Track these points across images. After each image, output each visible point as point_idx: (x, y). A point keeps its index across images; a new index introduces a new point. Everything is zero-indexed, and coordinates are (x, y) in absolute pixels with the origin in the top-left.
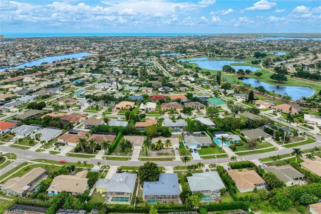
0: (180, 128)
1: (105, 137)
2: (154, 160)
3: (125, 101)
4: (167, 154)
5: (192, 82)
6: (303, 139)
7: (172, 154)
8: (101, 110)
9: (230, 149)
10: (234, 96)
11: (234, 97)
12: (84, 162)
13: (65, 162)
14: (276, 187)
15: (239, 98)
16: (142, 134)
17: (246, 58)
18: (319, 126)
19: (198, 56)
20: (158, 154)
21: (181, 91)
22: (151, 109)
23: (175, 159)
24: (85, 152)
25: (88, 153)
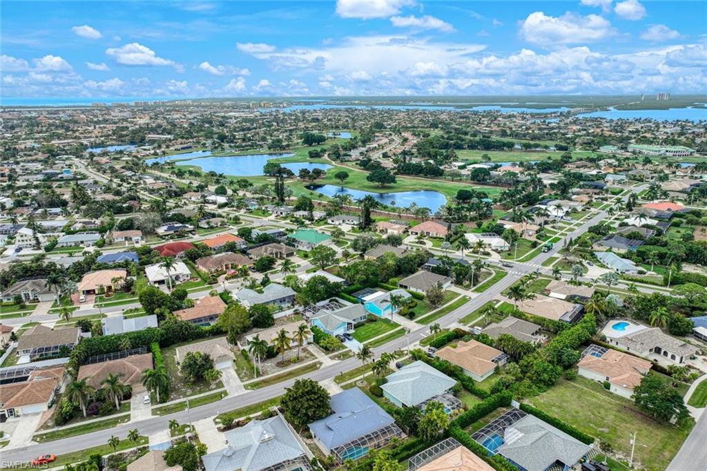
0: (281, 302)
1: (129, 364)
2: (279, 378)
3: (95, 270)
4: (298, 360)
5: (221, 206)
6: (490, 274)
7: (308, 355)
8: (35, 306)
9: (403, 317)
10: (329, 221)
11: (329, 224)
12: (129, 433)
13: (52, 458)
14: (525, 353)
15: (340, 224)
16: (207, 335)
17: (291, 148)
18: (494, 248)
19: (183, 148)
20: (282, 364)
21: (212, 228)
22: (181, 276)
23: (321, 364)
24: (90, 415)
25: (104, 415)
